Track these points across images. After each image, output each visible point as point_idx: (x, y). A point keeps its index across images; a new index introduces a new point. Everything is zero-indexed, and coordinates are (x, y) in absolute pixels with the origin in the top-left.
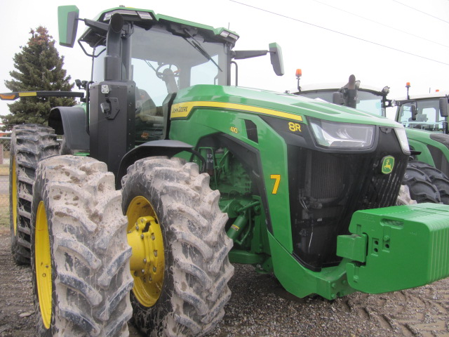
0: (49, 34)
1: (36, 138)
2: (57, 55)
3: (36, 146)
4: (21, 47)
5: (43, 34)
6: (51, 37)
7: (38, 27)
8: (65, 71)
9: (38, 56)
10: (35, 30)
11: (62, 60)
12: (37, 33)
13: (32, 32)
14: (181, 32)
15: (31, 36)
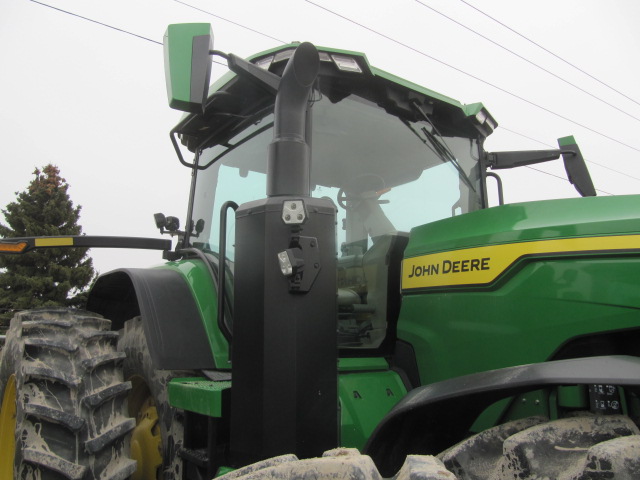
0: (61, 175)
1: (72, 342)
2: (70, 204)
3: (73, 363)
4: (17, 194)
5: (54, 176)
6: (64, 180)
7: (46, 165)
8: (80, 227)
9: (42, 207)
10: (41, 170)
11: (77, 212)
12: (43, 174)
13: (37, 172)
14: (404, 106)
15: (34, 177)
